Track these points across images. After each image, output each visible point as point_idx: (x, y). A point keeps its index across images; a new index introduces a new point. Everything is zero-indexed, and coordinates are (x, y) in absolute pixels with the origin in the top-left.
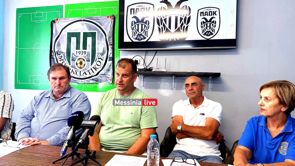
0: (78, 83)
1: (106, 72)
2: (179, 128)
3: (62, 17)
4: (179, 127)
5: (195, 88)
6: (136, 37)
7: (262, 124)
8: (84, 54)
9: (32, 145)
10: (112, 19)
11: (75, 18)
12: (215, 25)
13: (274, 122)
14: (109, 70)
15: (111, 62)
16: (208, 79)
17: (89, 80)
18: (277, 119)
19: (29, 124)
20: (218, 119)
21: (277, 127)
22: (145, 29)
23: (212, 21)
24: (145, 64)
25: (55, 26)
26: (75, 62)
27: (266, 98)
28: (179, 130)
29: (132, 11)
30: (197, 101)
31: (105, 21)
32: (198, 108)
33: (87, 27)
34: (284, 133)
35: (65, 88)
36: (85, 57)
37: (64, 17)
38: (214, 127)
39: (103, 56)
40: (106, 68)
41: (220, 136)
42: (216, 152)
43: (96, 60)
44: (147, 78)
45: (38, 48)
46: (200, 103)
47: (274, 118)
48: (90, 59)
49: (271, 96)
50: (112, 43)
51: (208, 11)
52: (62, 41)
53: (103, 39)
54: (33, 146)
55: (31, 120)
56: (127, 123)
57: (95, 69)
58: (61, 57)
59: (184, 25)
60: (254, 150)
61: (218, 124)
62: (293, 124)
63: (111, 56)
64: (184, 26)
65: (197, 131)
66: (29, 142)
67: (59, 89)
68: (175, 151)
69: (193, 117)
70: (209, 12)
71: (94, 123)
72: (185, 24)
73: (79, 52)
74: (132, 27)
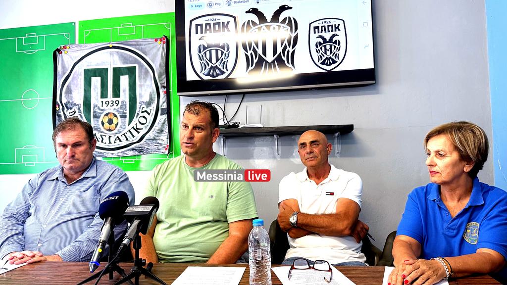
0: (106, 157)
1: (156, 134)
2: (293, 220)
3: (73, 43)
4: (292, 218)
5: (316, 150)
6: (207, 72)
7: (433, 196)
8: (115, 105)
9: (29, 264)
10: (164, 43)
11: (98, 44)
12: (339, 47)
13: (452, 192)
14: (161, 131)
15: (165, 116)
16: (333, 137)
17: (126, 151)
18: (457, 187)
19: (20, 228)
20: (357, 200)
21: (459, 200)
22: (223, 57)
23: (334, 41)
24: (225, 118)
25: (60, 59)
26: (100, 120)
27: (438, 154)
28: (293, 224)
29: (199, 27)
30: (319, 172)
31: (152, 47)
32: (322, 184)
33: (119, 57)
34: (470, 207)
35: (83, 163)
36: (117, 111)
37: (77, 42)
38: (351, 213)
39: (150, 108)
40: (157, 128)
41: (362, 228)
42: (358, 255)
43: (138, 114)
44: (230, 142)
45: (30, 99)
46: (324, 175)
47: (454, 185)
48: (126, 113)
49: (446, 149)
50: (165, 85)
51: (326, 25)
52: (74, 84)
53: (149, 77)
54: (31, 265)
55: (24, 222)
56: (204, 214)
57: (136, 130)
58: (74, 114)
59: (288, 48)
60: (424, 241)
61: (357, 209)
62: (483, 192)
63: (164, 107)
64: (288, 51)
65: (324, 222)
66: (23, 258)
67: (71, 165)
68: (288, 260)
69: (316, 200)
70: (328, 26)
71: (149, 208)
72: (290, 47)
73: (107, 103)
74: (200, 54)
